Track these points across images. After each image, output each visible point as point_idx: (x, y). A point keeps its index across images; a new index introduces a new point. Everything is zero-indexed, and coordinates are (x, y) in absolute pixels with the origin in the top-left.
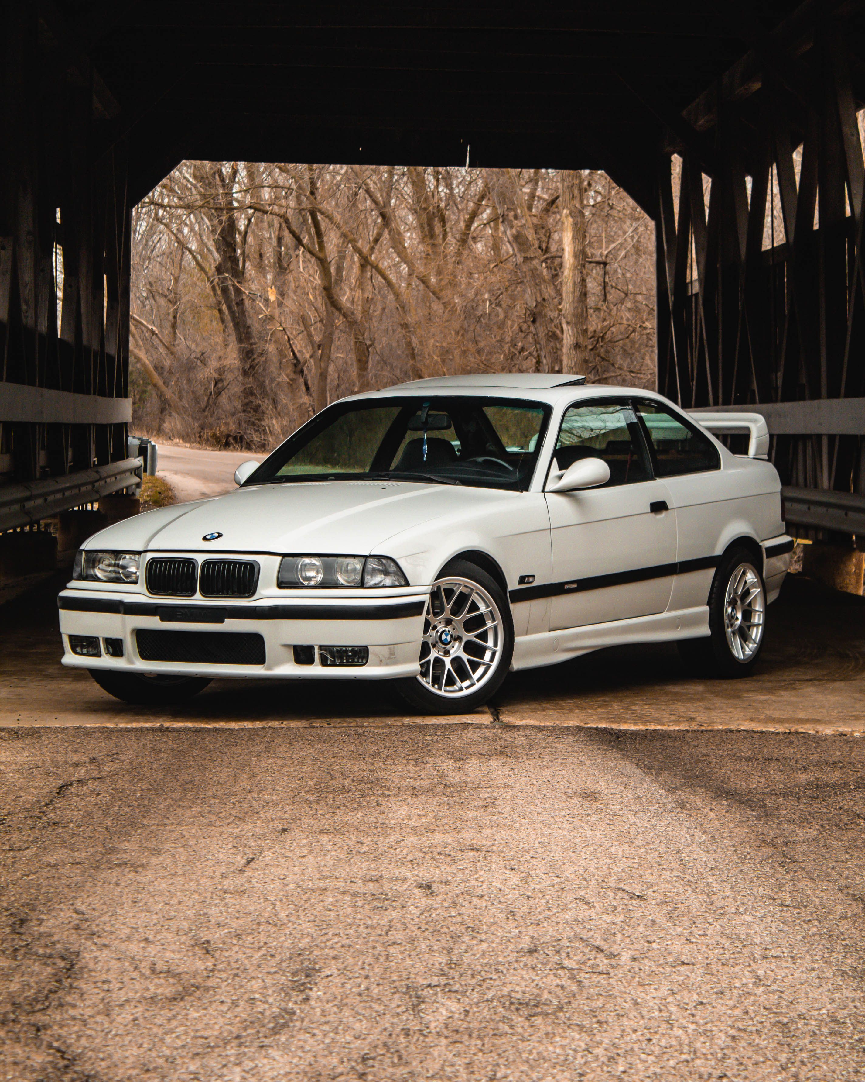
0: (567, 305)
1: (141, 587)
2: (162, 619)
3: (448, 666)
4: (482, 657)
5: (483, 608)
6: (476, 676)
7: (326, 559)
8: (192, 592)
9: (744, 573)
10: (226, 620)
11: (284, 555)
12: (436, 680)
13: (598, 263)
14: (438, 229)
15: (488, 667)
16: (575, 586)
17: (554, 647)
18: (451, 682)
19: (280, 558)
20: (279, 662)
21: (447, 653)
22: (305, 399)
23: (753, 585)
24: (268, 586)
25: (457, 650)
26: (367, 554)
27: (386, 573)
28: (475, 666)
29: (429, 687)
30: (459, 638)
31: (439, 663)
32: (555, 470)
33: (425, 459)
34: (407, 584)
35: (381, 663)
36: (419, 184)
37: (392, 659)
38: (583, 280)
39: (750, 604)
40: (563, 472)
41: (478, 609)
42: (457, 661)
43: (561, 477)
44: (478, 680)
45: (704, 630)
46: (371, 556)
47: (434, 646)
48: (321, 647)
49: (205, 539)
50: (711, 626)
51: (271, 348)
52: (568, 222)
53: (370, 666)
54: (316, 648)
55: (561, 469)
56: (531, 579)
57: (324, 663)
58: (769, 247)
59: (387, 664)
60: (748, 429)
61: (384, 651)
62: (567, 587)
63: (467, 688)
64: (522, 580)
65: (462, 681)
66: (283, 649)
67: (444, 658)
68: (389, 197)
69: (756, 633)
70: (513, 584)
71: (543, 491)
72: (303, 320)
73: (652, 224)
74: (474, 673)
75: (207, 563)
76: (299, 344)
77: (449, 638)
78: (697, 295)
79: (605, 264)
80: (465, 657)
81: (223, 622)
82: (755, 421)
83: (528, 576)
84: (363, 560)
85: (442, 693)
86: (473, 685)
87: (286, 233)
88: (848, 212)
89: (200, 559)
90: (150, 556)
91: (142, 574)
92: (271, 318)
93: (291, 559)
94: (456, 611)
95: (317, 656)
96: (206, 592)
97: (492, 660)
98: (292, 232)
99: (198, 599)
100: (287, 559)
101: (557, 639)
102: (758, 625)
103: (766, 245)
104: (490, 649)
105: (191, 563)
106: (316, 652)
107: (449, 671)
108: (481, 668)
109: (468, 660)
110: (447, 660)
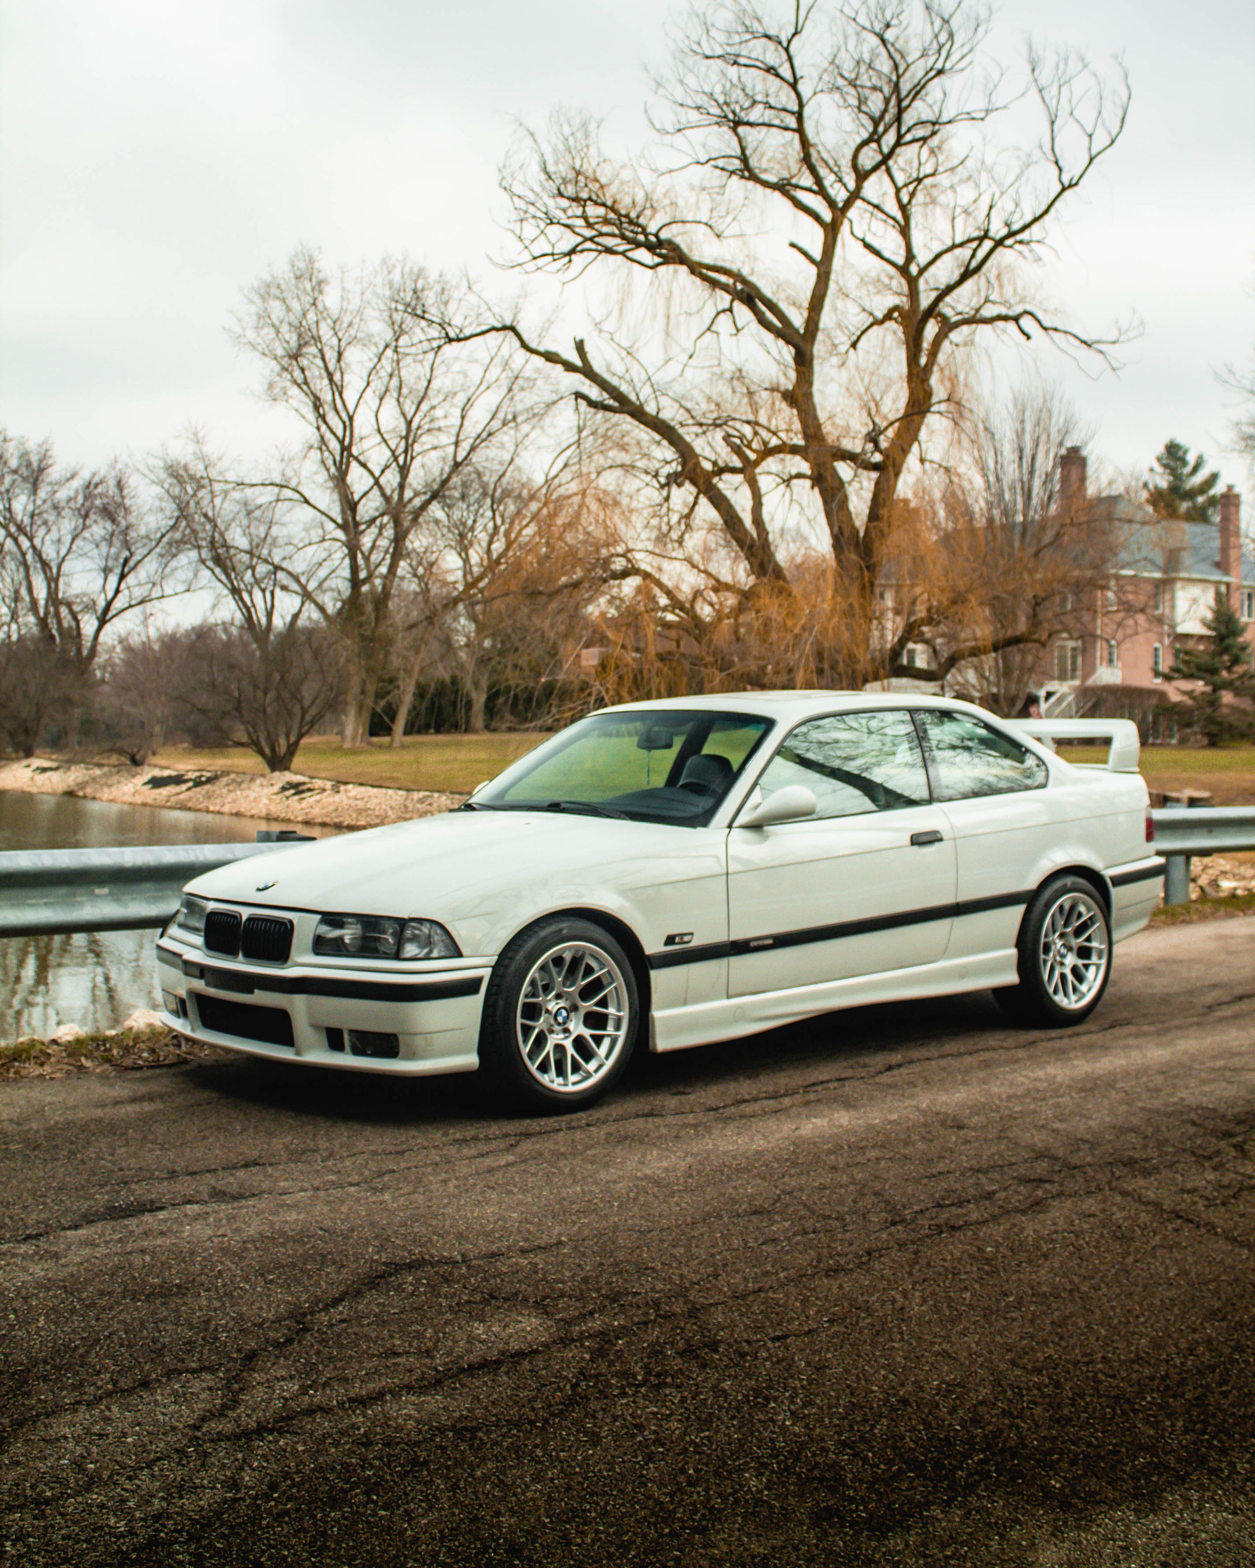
1: (199, 941)
2: (208, 984)
3: (570, 1051)
4: (605, 1029)
6: (602, 1053)
7: (365, 921)
8: (236, 954)
10: (256, 991)
11: (324, 914)
12: (560, 1073)
16: (770, 942)
17: (738, 1016)
18: (576, 1068)
19: (318, 917)
20: (311, 1048)
21: (565, 1034)
24: (301, 953)
25: (577, 1027)
27: (430, 941)
30: (576, 1012)
32: (754, 802)
34: (460, 955)
35: (414, 1056)
42: (579, 1042)
43: (756, 808)
44: (605, 1058)
45: (1011, 978)
46: (407, 919)
48: (351, 1031)
49: (257, 888)
50: (1019, 973)
53: (402, 1058)
54: (346, 1033)
56: (686, 939)
57: (357, 1051)
60: (1110, 739)
61: (418, 1041)
62: (753, 944)
64: (671, 940)
65: (589, 1064)
66: (313, 1032)
67: (564, 1042)
70: (652, 945)
71: (729, 826)
74: (599, 1049)
75: (250, 919)
80: (587, 1033)
81: (252, 992)
83: (682, 935)
84: (402, 923)
89: (245, 913)
90: (212, 906)
93: (330, 918)
95: (347, 1042)
96: (246, 956)
99: (239, 964)
100: (325, 918)
101: (740, 1007)
104: (613, 1016)
105: (238, 918)
106: (346, 1037)
107: (573, 1056)
108: (606, 1042)
109: (592, 1036)
110: (568, 1044)
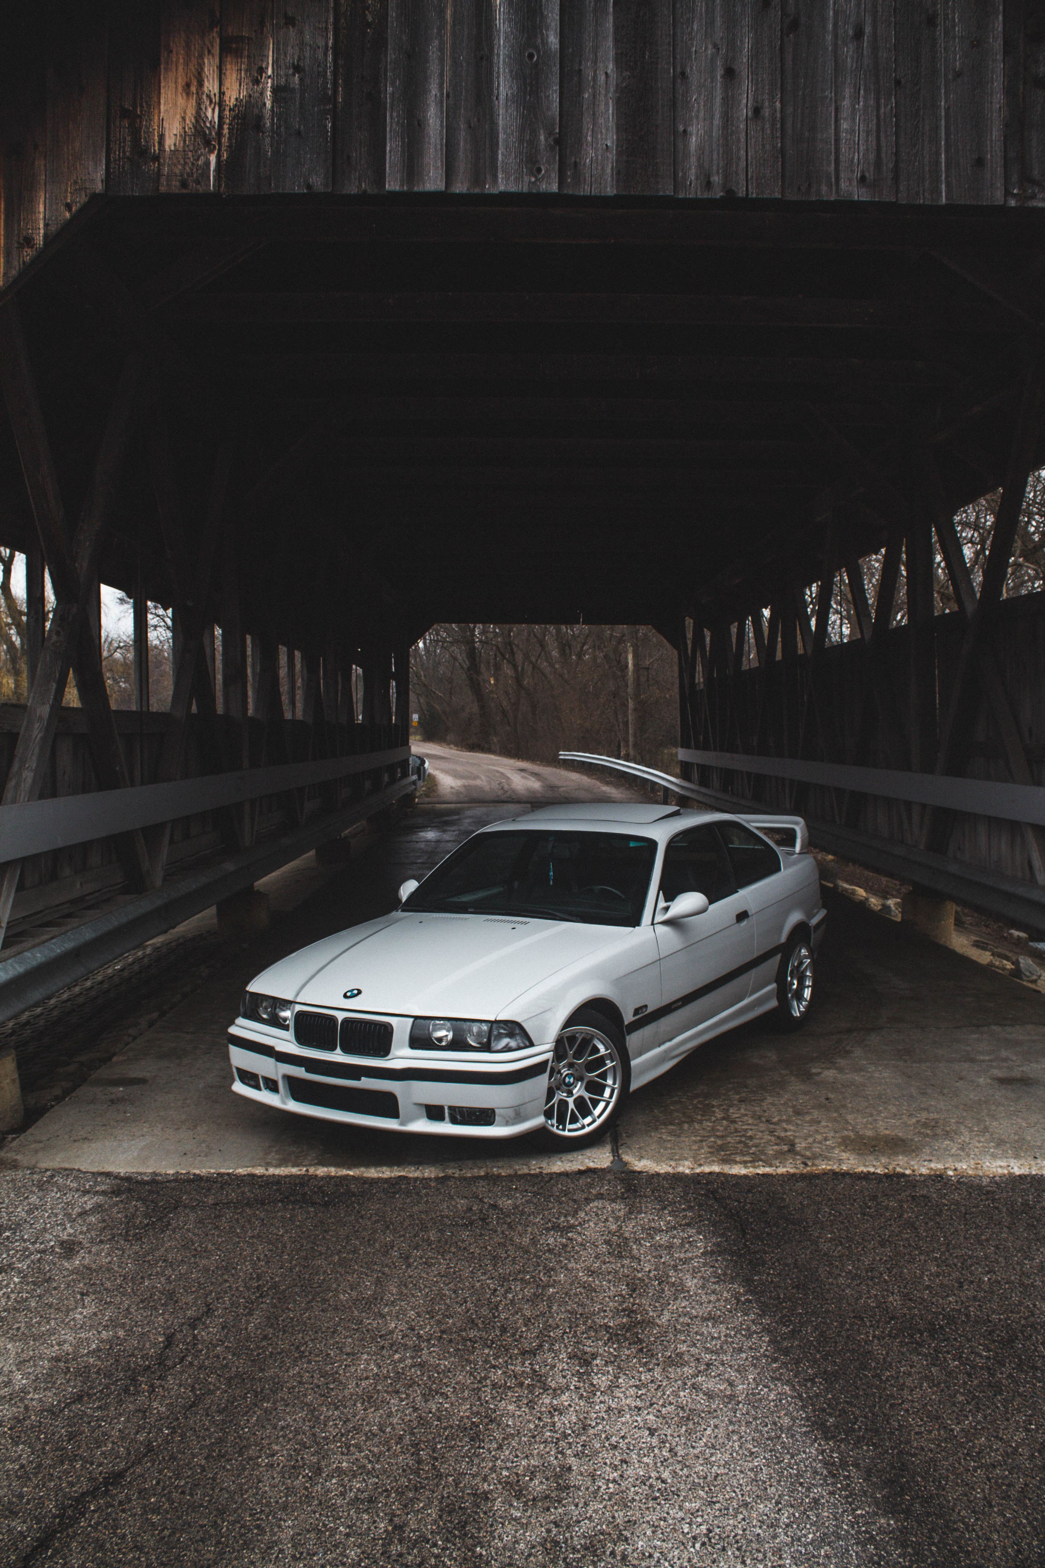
0: (630, 690)
1: (290, 1035)
2: (307, 1071)
3: (571, 1106)
4: (602, 1095)
5: (602, 1050)
6: (597, 1112)
7: (454, 1022)
8: (332, 1049)
9: (800, 951)
10: (363, 1078)
11: (416, 1018)
12: (561, 1121)
13: (645, 668)
14: (567, 651)
15: (608, 1103)
16: (680, 1001)
18: (574, 1120)
19: (412, 1020)
20: (412, 1119)
21: (570, 1093)
22: (508, 728)
23: (806, 957)
24: (401, 1046)
25: (579, 1090)
26: (493, 1019)
27: (511, 1035)
28: (595, 1103)
29: (554, 1129)
30: (581, 1079)
31: (563, 1104)
32: (662, 904)
33: (551, 883)
34: (532, 1045)
35: (507, 1123)
36: (559, 631)
37: (518, 1117)
38: (638, 677)
39: (803, 972)
40: (668, 904)
41: (598, 1051)
42: (579, 1102)
43: (667, 909)
44: (599, 1116)
45: (774, 1002)
46: (496, 1022)
47: (558, 1089)
48: (450, 1108)
49: (345, 996)
50: (778, 999)
51: (492, 705)
52: (631, 649)
53: (497, 1126)
54: (446, 1108)
55: (666, 901)
56: (645, 1008)
57: (454, 1121)
58: (748, 668)
59: (513, 1124)
60: (794, 830)
61: (511, 1113)
62: (673, 1004)
63: (589, 1125)
64: (637, 1011)
65: (583, 1118)
66: (415, 1108)
67: (568, 1099)
68: (545, 635)
69: (807, 993)
70: (628, 1017)
71: (653, 924)
72: (506, 693)
73: (676, 652)
74: (594, 1109)
75: (346, 1021)
76: (504, 703)
77: (572, 1080)
78: (701, 691)
79: (648, 669)
80: (587, 1095)
81: (360, 1080)
82: (796, 823)
83: (642, 1006)
84: (489, 1025)
85: (566, 1133)
86: (594, 1121)
87: (498, 654)
88: (801, 651)
89: (340, 1016)
90: (298, 1008)
91: (291, 1023)
92: (491, 692)
93: (422, 1021)
94: (578, 1055)
95: (447, 1115)
96: (346, 1050)
97: (611, 1097)
98: (501, 653)
99: (338, 1056)
100: (418, 1021)
101: (665, 1051)
102: (808, 987)
103: (745, 667)
104: (609, 1086)
105: (333, 1019)
106: (446, 1111)
107: (572, 1110)
108: (602, 1105)
109: (590, 1099)
110: (571, 1101)
